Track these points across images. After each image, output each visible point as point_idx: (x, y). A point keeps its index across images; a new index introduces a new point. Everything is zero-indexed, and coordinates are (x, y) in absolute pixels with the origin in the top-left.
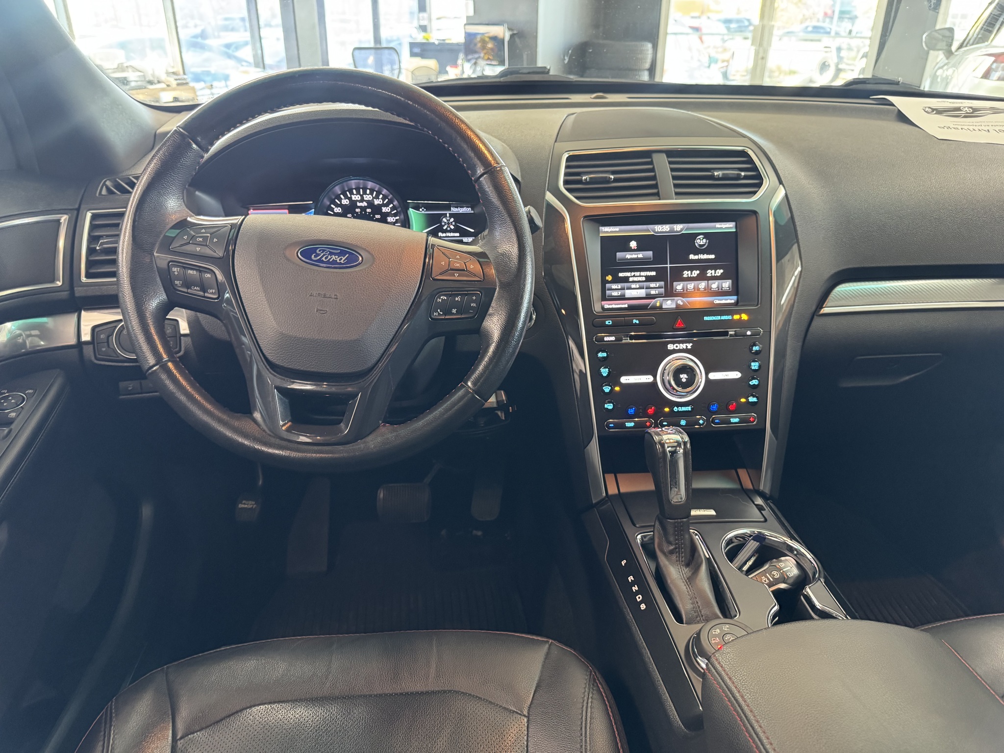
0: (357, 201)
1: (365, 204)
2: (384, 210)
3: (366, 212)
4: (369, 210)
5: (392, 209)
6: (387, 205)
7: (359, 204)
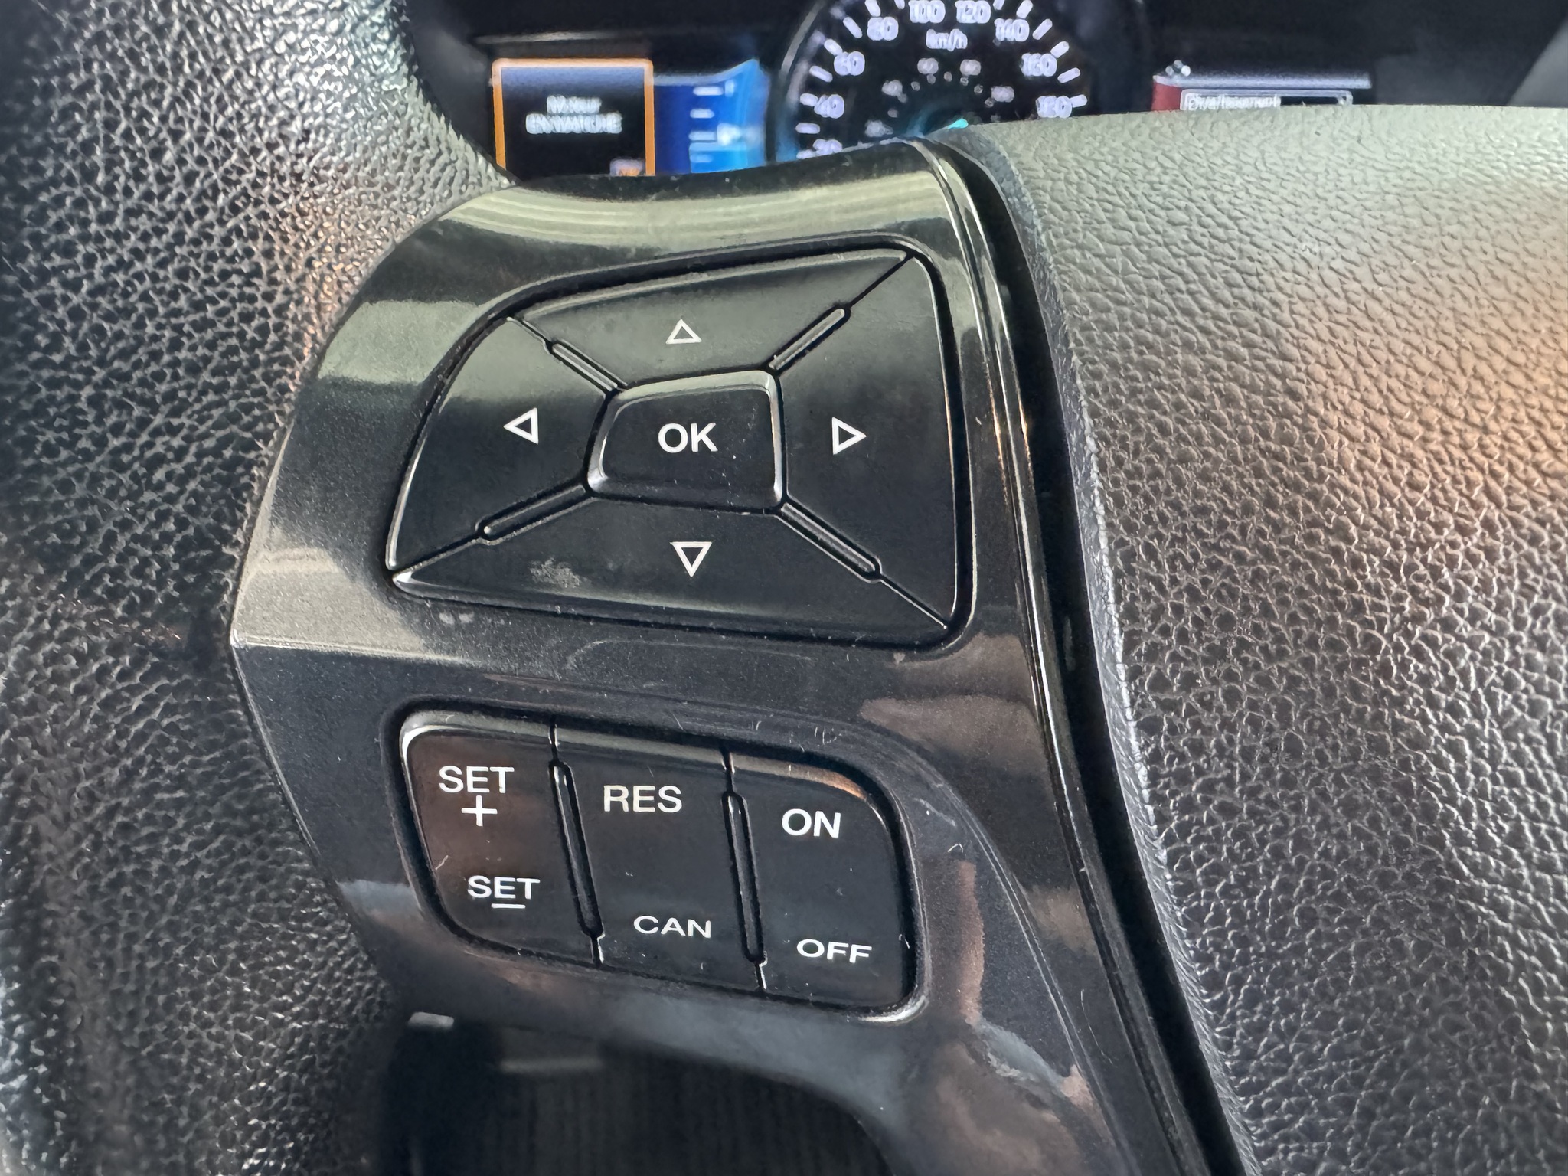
0: (929, 26)
1: (957, 40)
2: (1034, 66)
3: (957, 74)
4: (970, 67)
5: (1064, 64)
6: (1041, 47)
7: (933, 40)
